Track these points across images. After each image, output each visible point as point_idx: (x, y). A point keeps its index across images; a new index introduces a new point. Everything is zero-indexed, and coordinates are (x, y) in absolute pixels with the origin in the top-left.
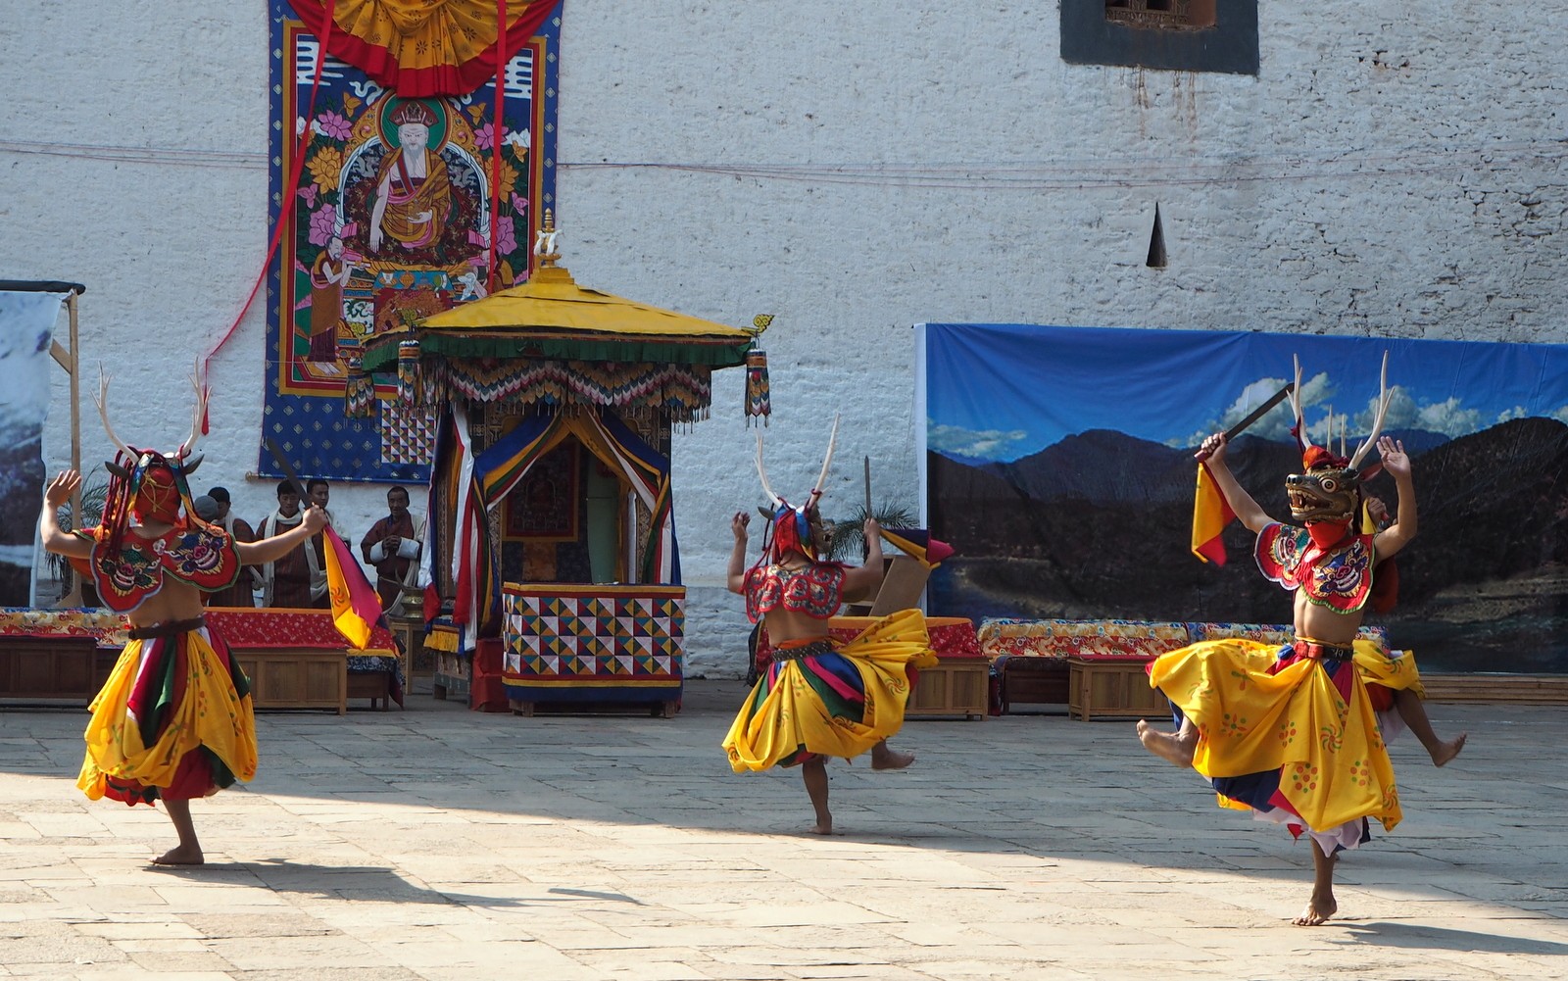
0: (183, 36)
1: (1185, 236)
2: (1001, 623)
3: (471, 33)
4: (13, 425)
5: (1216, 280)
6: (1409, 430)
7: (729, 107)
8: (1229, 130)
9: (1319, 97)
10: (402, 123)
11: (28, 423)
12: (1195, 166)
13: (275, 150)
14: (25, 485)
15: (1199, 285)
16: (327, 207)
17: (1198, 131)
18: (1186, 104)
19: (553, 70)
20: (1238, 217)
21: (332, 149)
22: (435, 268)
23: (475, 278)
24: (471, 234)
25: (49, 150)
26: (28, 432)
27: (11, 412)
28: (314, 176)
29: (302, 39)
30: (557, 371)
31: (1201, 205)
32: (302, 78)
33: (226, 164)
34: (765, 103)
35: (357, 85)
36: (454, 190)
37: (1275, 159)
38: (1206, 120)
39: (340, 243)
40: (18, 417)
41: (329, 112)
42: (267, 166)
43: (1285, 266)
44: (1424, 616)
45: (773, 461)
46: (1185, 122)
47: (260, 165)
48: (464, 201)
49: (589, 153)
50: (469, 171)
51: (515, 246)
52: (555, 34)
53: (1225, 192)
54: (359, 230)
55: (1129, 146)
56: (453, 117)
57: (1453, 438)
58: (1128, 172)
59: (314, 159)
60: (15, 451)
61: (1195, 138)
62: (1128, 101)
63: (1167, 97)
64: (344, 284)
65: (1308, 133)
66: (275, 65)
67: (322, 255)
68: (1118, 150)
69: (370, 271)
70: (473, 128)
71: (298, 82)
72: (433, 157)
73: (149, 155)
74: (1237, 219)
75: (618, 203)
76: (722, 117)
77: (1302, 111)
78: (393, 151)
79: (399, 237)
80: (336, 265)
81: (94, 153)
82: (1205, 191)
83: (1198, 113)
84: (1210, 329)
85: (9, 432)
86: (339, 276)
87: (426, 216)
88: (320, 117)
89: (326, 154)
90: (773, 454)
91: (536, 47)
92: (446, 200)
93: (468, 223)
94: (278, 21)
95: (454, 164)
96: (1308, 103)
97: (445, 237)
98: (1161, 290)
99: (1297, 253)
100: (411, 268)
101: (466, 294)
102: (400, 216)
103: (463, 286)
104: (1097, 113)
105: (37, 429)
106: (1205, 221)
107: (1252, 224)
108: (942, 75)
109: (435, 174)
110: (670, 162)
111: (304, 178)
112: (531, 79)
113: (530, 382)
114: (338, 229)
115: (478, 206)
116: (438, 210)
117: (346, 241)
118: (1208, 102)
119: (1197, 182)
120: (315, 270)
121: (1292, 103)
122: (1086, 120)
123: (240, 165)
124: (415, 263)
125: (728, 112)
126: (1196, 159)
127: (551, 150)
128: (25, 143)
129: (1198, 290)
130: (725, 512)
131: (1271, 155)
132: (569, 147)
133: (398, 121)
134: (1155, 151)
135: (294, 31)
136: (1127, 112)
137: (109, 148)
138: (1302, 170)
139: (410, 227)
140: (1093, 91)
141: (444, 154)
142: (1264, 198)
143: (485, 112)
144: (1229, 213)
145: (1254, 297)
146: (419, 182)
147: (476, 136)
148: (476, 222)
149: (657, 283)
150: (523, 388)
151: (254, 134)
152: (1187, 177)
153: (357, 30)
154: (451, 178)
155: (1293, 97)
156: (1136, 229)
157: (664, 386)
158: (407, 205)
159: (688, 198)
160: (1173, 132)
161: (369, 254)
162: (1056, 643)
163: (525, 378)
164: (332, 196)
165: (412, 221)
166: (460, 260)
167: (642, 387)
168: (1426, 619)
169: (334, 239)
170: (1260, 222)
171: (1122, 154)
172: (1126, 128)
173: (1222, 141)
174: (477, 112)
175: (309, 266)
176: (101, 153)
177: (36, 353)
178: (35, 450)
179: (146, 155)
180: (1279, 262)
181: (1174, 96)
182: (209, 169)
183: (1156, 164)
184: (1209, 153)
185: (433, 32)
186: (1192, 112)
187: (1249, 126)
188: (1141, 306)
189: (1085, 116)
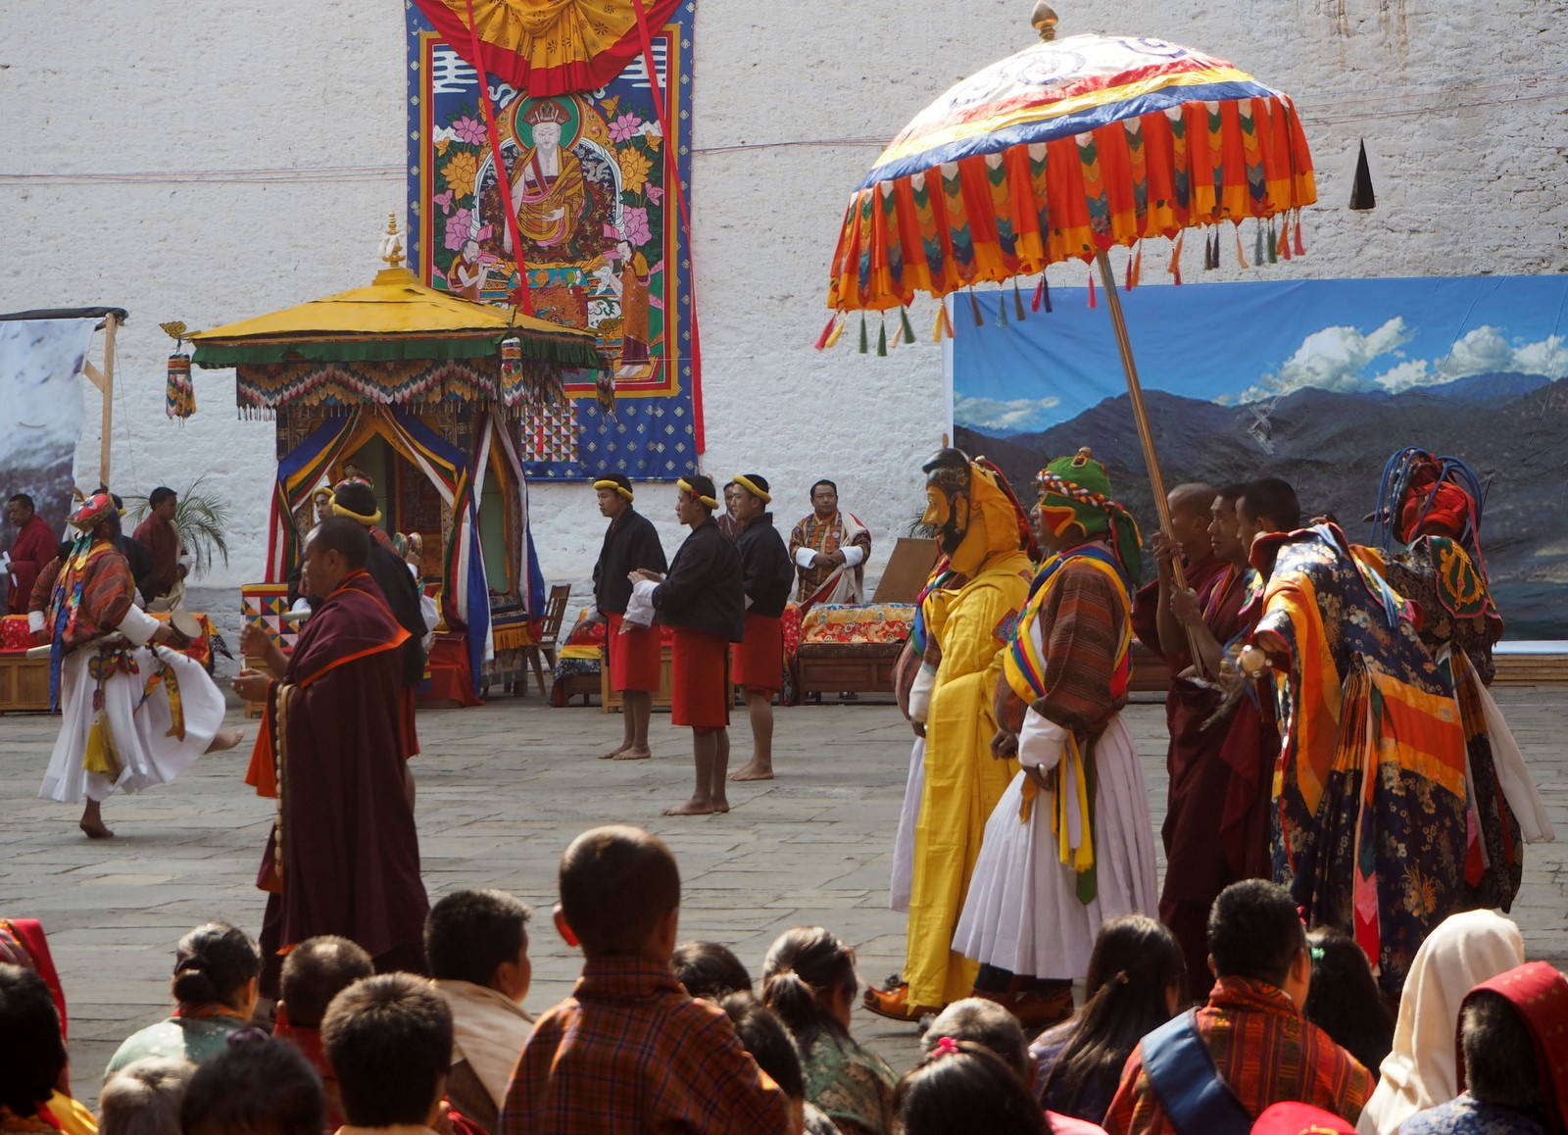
0: (327, 58)
1: (1395, 173)
2: (829, 608)
3: (601, 28)
4: (50, 445)
5: (1434, 220)
6: (1501, 374)
7: (873, 77)
8: (1447, 53)
9: (1559, 7)
10: (536, 122)
11: (63, 442)
12: (1407, 95)
13: (413, 160)
14: (55, 501)
15: (1413, 226)
16: (462, 212)
17: (1410, 58)
18: (1395, 29)
19: (688, 56)
20: (1461, 147)
21: (467, 154)
22: (568, 265)
23: (610, 271)
24: (606, 228)
25: (202, 178)
26: (62, 451)
27: (47, 434)
28: (449, 182)
29: (438, 49)
30: (338, 373)
31: (1415, 138)
32: (438, 88)
33: (367, 178)
34: (912, 70)
35: (491, 89)
36: (588, 185)
37: (1505, 80)
38: (1420, 45)
39: (476, 246)
40: (54, 438)
41: (465, 119)
42: (405, 176)
43: (1519, 198)
44: (1522, 577)
45: (924, 442)
46: (1394, 48)
47: (399, 176)
48: (598, 198)
49: (726, 137)
50: (602, 166)
51: (649, 236)
52: (690, 19)
53: (1444, 121)
54: (494, 232)
55: (1327, 81)
56: (587, 112)
57: (1555, 380)
58: (1326, 109)
59: (449, 165)
60: (50, 470)
61: (1406, 65)
62: (1325, 31)
63: (1372, 23)
64: (480, 287)
65: (1547, 48)
66: (413, 77)
67: (457, 260)
68: (1313, 86)
69: (505, 272)
70: (607, 122)
71: (435, 91)
72: (565, 154)
73: (294, 175)
74: (1460, 151)
75: (757, 185)
76: (866, 89)
77: (1538, 24)
78: (527, 151)
79: (534, 236)
80: (471, 268)
81: (245, 177)
82: (1419, 121)
83: (1409, 38)
84: (1428, 275)
85: (46, 452)
86: (475, 279)
87: (559, 214)
88: (455, 124)
89: (460, 160)
90: (925, 434)
91: (670, 34)
92: (580, 196)
93: (603, 217)
94: (415, 34)
95: (588, 160)
96: (1546, 15)
97: (579, 233)
98: (1367, 234)
99: (1535, 183)
100: (546, 266)
101: (601, 288)
102: (535, 215)
103: (598, 281)
104: (1290, 47)
105: (70, 449)
106: (1420, 155)
107: (1478, 154)
108: (1108, 22)
109: (568, 170)
110: (812, 139)
111: (441, 186)
112: (665, 67)
113: (313, 385)
114: (474, 232)
115: (613, 200)
116: (571, 206)
117: (482, 244)
118: (1421, 25)
119: (1409, 113)
120: (451, 274)
121: (1526, 17)
122: (1276, 56)
123: (380, 177)
124: (550, 261)
125: (874, 82)
126: (1409, 87)
127: (686, 138)
128: (183, 173)
129: (1413, 231)
130: (873, 497)
131: (1501, 76)
132: (703, 133)
133: (532, 121)
134: (1358, 83)
135: (430, 42)
136: (1324, 43)
137: (258, 172)
138: (1540, 89)
139: (545, 225)
140: (1283, 24)
141: (577, 150)
142: (1491, 124)
143: (619, 105)
144: (1449, 144)
145: (1481, 235)
146: (552, 180)
147: (611, 130)
148: (611, 216)
149: (798, 264)
150: (307, 392)
151: (394, 146)
152: (1397, 108)
153: (488, 36)
154: (585, 174)
155: (1528, 9)
156: (1337, 170)
157: (442, 382)
158: (542, 204)
159: (830, 174)
160: (1379, 60)
161: (503, 255)
162: (887, 628)
163: (308, 381)
164: (467, 201)
165: (546, 219)
166: (595, 255)
167: (422, 384)
168: (1524, 581)
169: (470, 243)
170: (1489, 151)
171: (1319, 89)
172: (1324, 61)
173: (1440, 65)
174: (610, 105)
175: (445, 271)
176: (251, 177)
177: (72, 377)
178: (67, 468)
179: (292, 175)
180: (1512, 194)
181: (1380, 20)
182: (351, 184)
183: (1360, 97)
184: (1423, 80)
185: (563, 30)
186: (1403, 37)
187: (1472, 47)
188: (1343, 254)
189: (1274, 52)
